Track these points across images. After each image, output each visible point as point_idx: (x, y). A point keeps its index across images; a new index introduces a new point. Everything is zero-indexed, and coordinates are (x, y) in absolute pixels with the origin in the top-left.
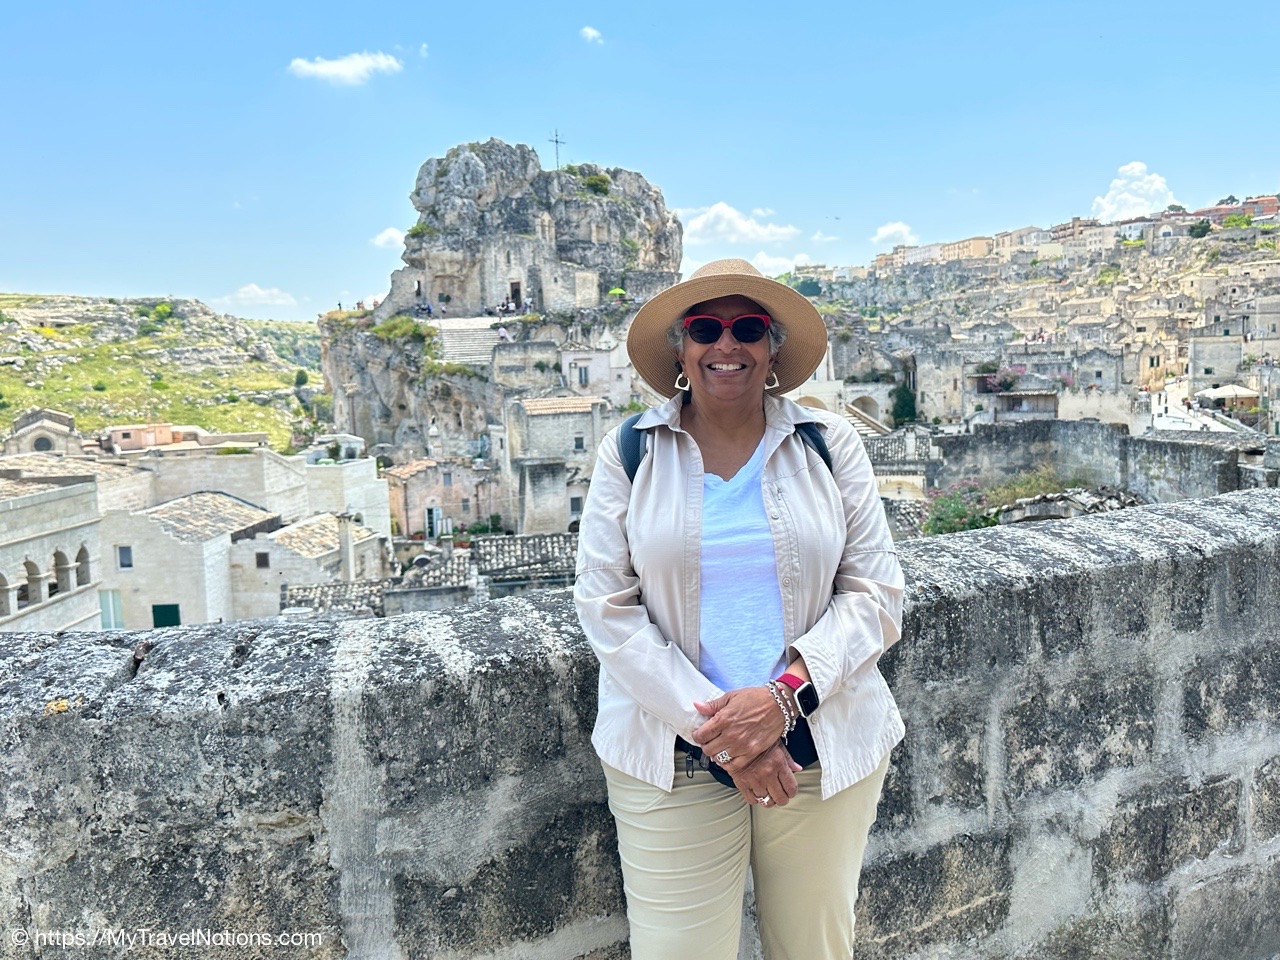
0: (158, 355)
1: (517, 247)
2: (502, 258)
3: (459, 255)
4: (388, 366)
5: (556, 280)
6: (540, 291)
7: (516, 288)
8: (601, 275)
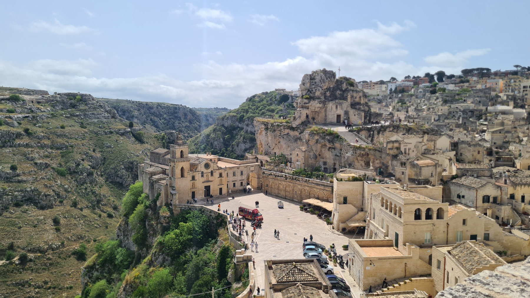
0: (80, 115)
1: (341, 104)
2: (334, 107)
3: (321, 105)
4: (317, 142)
5: (355, 115)
6: (349, 118)
7: (339, 116)
8: (365, 113)
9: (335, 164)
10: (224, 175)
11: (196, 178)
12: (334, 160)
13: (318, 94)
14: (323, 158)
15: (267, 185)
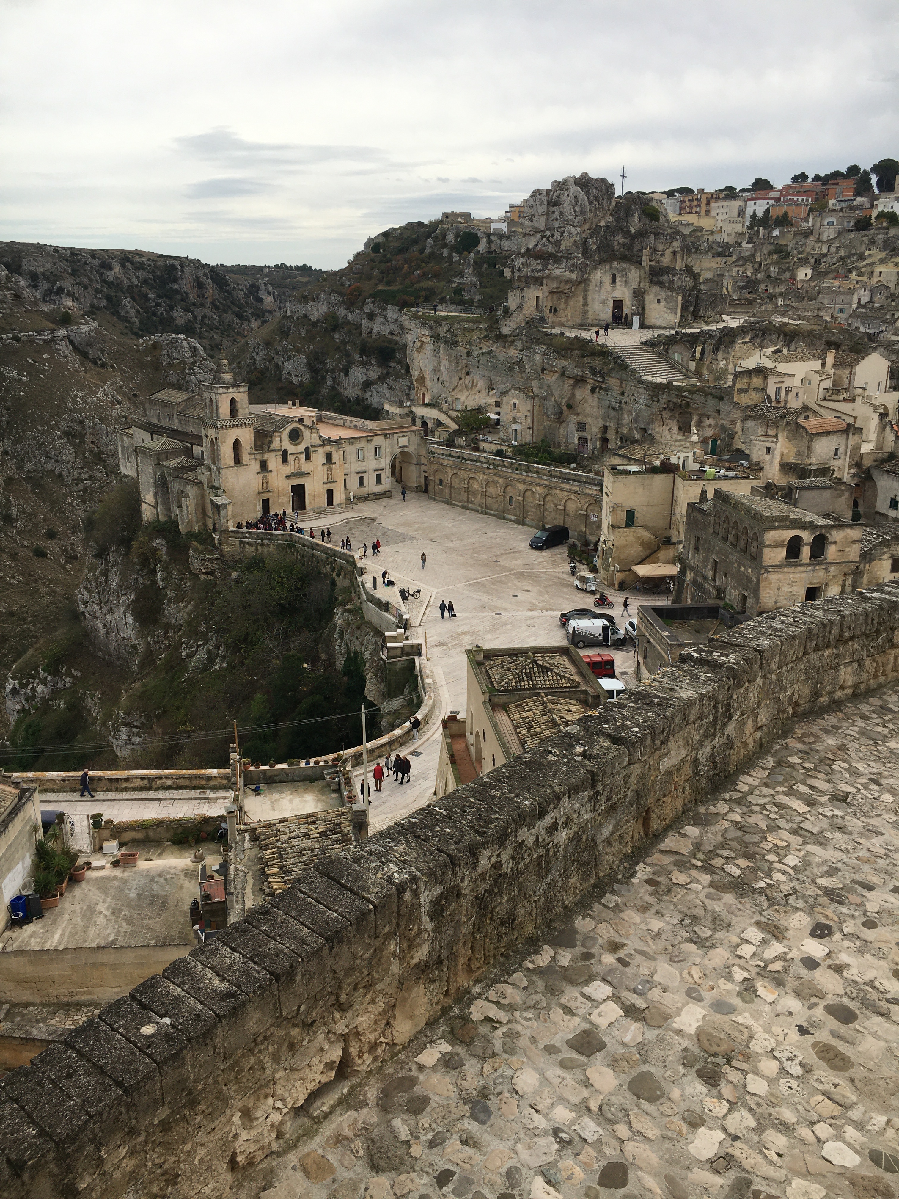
1: (624, 273)
2: (607, 279)
3: (574, 276)
5: (659, 301)
6: (644, 309)
7: (618, 305)
8: (683, 296)
9: (605, 428)
10: (336, 457)
11: (271, 466)
12: (606, 417)
13: (567, 243)
14: (578, 414)
15: (441, 482)
